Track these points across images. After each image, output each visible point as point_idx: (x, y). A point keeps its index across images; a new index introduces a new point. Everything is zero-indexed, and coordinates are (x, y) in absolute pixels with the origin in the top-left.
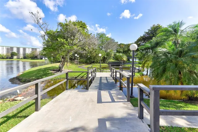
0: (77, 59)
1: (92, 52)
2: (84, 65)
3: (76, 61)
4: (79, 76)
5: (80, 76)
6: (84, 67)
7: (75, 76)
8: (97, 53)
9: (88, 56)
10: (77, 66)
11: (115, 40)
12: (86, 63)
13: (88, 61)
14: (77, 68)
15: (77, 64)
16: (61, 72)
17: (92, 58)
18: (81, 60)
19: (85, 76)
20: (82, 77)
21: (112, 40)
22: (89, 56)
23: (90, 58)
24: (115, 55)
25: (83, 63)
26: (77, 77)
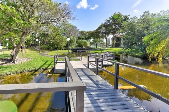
0: (39, 46)
1: (56, 38)
2: (46, 51)
3: (37, 47)
4: (41, 68)
5: (43, 67)
6: (46, 54)
7: (34, 69)
8: (60, 39)
9: (50, 42)
10: (39, 53)
11: (77, 27)
12: (49, 49)
13: (51, 48)
14: (38, 55)
15: (39, 51)
16: (14, 62)
17: (55, 45)
18: (43, 46)
19: (49, 67)
20: (46, 69)
21: (74, 27)
22: (52, 43)
23: (53, 44)
24: (77, 42)
25: (45, 50)
26: (38, 70)
